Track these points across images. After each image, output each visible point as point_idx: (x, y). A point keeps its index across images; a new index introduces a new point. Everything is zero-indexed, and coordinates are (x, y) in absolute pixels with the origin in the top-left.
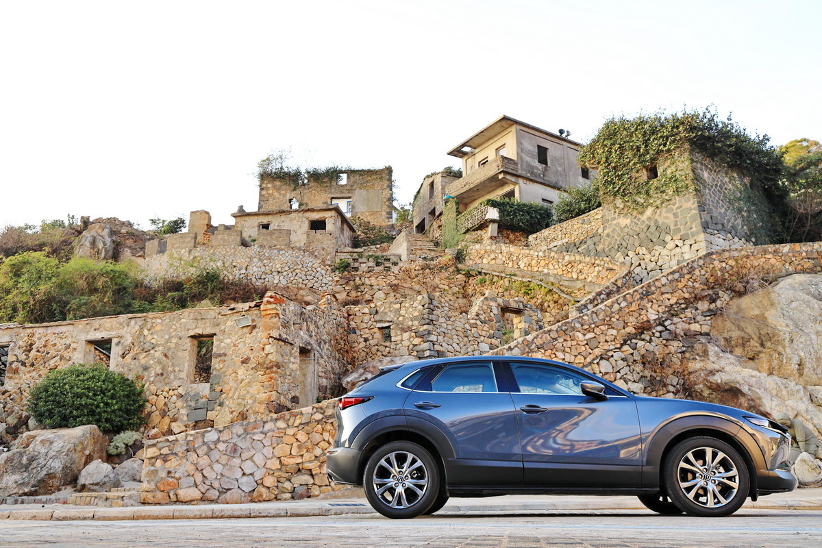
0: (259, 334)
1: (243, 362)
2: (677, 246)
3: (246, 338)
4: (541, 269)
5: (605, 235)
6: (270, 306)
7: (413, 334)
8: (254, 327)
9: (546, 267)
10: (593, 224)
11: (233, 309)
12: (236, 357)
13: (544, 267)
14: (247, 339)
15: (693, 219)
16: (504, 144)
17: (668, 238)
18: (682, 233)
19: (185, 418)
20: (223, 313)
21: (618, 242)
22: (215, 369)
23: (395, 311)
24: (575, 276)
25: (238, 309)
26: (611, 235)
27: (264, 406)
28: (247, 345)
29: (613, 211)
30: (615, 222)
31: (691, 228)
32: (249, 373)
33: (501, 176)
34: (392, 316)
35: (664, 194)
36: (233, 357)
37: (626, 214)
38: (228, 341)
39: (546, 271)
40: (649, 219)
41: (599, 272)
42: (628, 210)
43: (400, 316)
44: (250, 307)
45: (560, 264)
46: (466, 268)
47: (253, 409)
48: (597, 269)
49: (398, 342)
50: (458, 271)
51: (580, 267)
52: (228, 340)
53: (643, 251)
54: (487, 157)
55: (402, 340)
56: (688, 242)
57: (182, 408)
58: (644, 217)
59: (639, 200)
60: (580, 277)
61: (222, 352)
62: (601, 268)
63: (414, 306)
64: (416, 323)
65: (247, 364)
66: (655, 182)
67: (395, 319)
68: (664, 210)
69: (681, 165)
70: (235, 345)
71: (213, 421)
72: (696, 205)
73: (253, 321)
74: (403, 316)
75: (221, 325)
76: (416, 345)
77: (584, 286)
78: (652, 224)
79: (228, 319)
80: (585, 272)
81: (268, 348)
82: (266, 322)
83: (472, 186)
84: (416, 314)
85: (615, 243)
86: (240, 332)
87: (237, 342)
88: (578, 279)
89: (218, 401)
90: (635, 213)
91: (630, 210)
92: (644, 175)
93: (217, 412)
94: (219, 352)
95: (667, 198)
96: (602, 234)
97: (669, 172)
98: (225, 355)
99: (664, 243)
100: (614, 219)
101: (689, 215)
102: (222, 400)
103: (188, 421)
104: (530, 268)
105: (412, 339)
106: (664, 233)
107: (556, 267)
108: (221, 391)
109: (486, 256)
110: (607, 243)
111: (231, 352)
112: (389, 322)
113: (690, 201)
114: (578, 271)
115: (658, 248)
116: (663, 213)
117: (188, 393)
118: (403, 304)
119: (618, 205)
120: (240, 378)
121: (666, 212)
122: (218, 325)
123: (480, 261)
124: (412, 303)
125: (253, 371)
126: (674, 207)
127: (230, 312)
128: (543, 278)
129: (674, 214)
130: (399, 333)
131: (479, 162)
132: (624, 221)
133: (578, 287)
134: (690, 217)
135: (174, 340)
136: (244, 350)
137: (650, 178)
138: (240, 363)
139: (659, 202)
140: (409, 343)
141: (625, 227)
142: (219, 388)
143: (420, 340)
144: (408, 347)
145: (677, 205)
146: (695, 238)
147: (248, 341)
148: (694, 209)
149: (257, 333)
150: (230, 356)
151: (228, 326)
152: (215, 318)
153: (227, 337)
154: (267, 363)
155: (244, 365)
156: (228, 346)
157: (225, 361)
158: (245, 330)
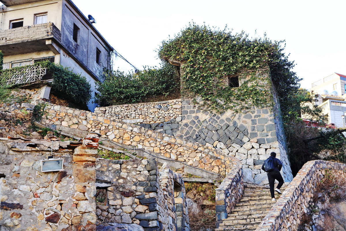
0: (71, 185)
1: (49, 220)
2: (253, 147)
3: (52, 187)
4: (134, 144)
5: (183, 124)
6: (90, 151)
7: (137, 200)
8: (63, 175)
9: (141, 143)
10: (171, 112)
11: (35, 146)
12: (38, 211)
13: (139, 142)
14: (54, 189)
15: (270, 128)
16: (46, 12)
17: (245, 139)
18: (258, 137)
20: (18, 148)
21: (197, 133)
23: (114, 172)
24: (173, 157)
25: (42, 147)
26: (190, 125)
28: (54, 198)
29: (192, 105)
30: (194, 115)
31: (267, 135)
33: (48, 42)
34: (111, 177)
35: (244, 102)
36: (34, 211)
37: (206, 111)
38: (25, 188)
39: (140, 147)
40: (228, 119)
41: (201, 158)
42: (208, 108)
43: (120, 177)
44: (61, 147)
45: (158, 143)
46: (43, 127)
48: (200, 155)
49: (118, 207)
50: (34, 128)
51: (181, 150)
52: (25, 186)
53: (221, 145)
54: (23, 19)
55: (122, 205)
56: (264, 146)
58: (224, 117)
59: (219, 101)
60: (179, 159)
61: (15, 202)
62: (204, 155)
63: (138, 169)
64: (141, 189)
65: (56, 223)
66: (235, 91)
67: (115, 180)
68: (243, 115)
69: (261, 83)
70: (35, 195)
72: (272, 117)
74: (123, 178)
75: (12, 165)
76: (141, 213)
77: (183, 168)
78: (231, 124)
79: (23, 159)
80: (186, 155)
81: (82, 204)
82: (80, 171)
83: (10, 43)
84: (141, 178)
85: (193, 133)
86: (44, 179)
87: (39, 192)
88: (177, 160)
90: (214, 112)
91: (210, 108)
92: (226, 83)
94: (10, 202)
95: (246, 105)
96: (180, 123)
97: (249, 85)
98: (21, 207)
99: (241, 143)
100: (194, 112)
101: (266, 124)
104: (121, 141)
105: (135, 206)
106: (242, 134)
107: (153, 145)
109: (67, 119)
110: (185, 132)
111: (30, 204)
112: (106, 182)
113: (267, 113)
114: (178, 153)
115: (236, 146)
116: (242, 117)
118: (124, 166)
119: (198, 101)
121: (244, 117)
122: (7, 164)
123: (58, 123)
124: (135, 166)
126: (253, 115)
127: (29, 149)
128: (137, 152)
129: (252, 120)
130: (118, 196)
131: (11, 21)
132: (203, 116)
133: (177, 168)
134: (267, 126)
136: (50, 203)
137: (231, 86)
138: (44, 221)
139: (238, 108)
140: (131, 210)
141: (203, 121)
143: (145, 208)
144: (130, 213)
145: (256, 114)
146: (271, 144)
147: (56, 192)
148: (271, 121)
149: (68, 182)
150: (29, 210)
151: (25, 167)
152: (4, 153)
153: (24, 182)
154: (84, 224)
155: (51, 224)
156: (25, 195)
157: (21, 216)
158: (50, 176)
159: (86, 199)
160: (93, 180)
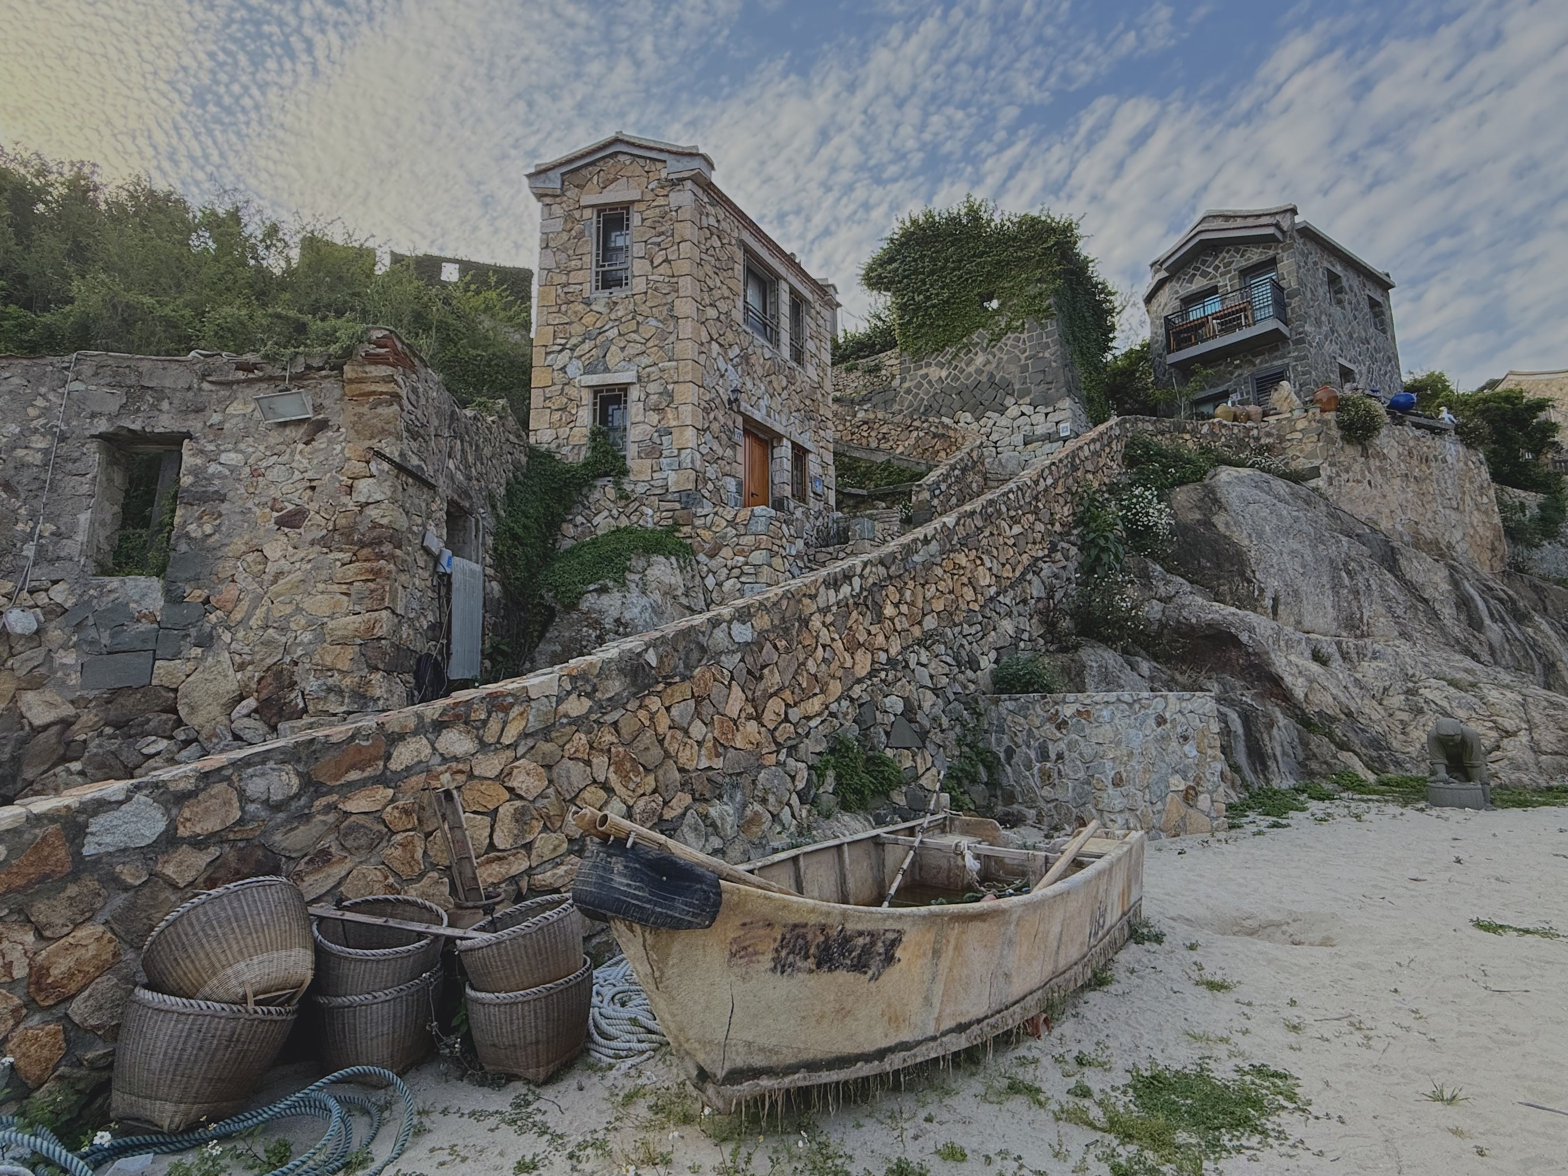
0: (339, 448)
1: (281, 523)
2: (1023, 414)
3: (293, 453)
5: (903, 391)
8: (322, 426)
10: (883, 372)
12: (259, 504)
14: (298, 457)
15: (1053, 375)
17: (1009, 401)
18: (1033, 395)
19: (74, 679)
20: (216, 376)
21: (926, 403)
22: (187, 535)
24: (873, 443)
26: (914, 390)
27: (351, 652)
28: (297, 475)
30: (920, 372)
31: (1049, 390)
32: (301, 554)
36: (250, 504)
38: (231, 458)
41: (918, 438)
44: (308, 368)
47: (317, 658)
51: (884, 429)
52: (232, 455)
53: (966, 417)
56: (1042, 409)
57: (64, 647)
58: (971, 368)
60: (882, 446)
61: (210, 488)
62: (921, 434)
65: (299, 527)
68: (1005, 359)
70: (255, 472)
71: (176, 690)
72: (1058, 355)
73: (318, 408)
75: (208, 412)
78: (984, 378)
79: (232, 399)
80: (892, 437)
81: (363, 485)
82: (361, 415)
85: (920, 404)
86: (274, 438)
87: (263, 464)
88: (878, 448)
89: (193, 632)
90: (955, 361)
93: (191, 665)
94: (200, 489)
96: (897, 388)
98: (223, 498)
100: (920, 367)
101: (1047, 369)
102: (207, 627)
103: (82, 688)
106: (1004, 394)
108: (207, 601)
111: (242, 491)
114: (880, 436)
115: (993, 415)
116: (1003, 365)
117: (89, 601)
120: (271, 568)
122: (198, 411)
125: (317, 548)
126: (1022, 358)
127: (241, 375)
129: (1021, 367)
132: (936, 373)
134: (1048, 373)
135: (39, 442)
136: (286, 486)
138: (272, 525)
141: (937, 381)
142: (197, 592)
145: (1027, 354)
146: (1054, 403)
147: (300, 461)
148: (1057, 361)
149: (330, 441)
150: (240, 502)
151: (235, 416)
152: (189, 389)
153: (230, 446)
154: (362, 528)
155: (286, 530)
156: (232, 472)
157: (220, 515)
158: (290, 433)
159: (372, 476)
160: (390, 434)
